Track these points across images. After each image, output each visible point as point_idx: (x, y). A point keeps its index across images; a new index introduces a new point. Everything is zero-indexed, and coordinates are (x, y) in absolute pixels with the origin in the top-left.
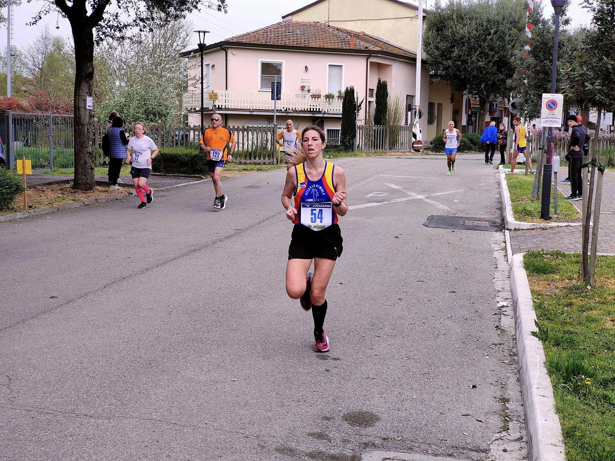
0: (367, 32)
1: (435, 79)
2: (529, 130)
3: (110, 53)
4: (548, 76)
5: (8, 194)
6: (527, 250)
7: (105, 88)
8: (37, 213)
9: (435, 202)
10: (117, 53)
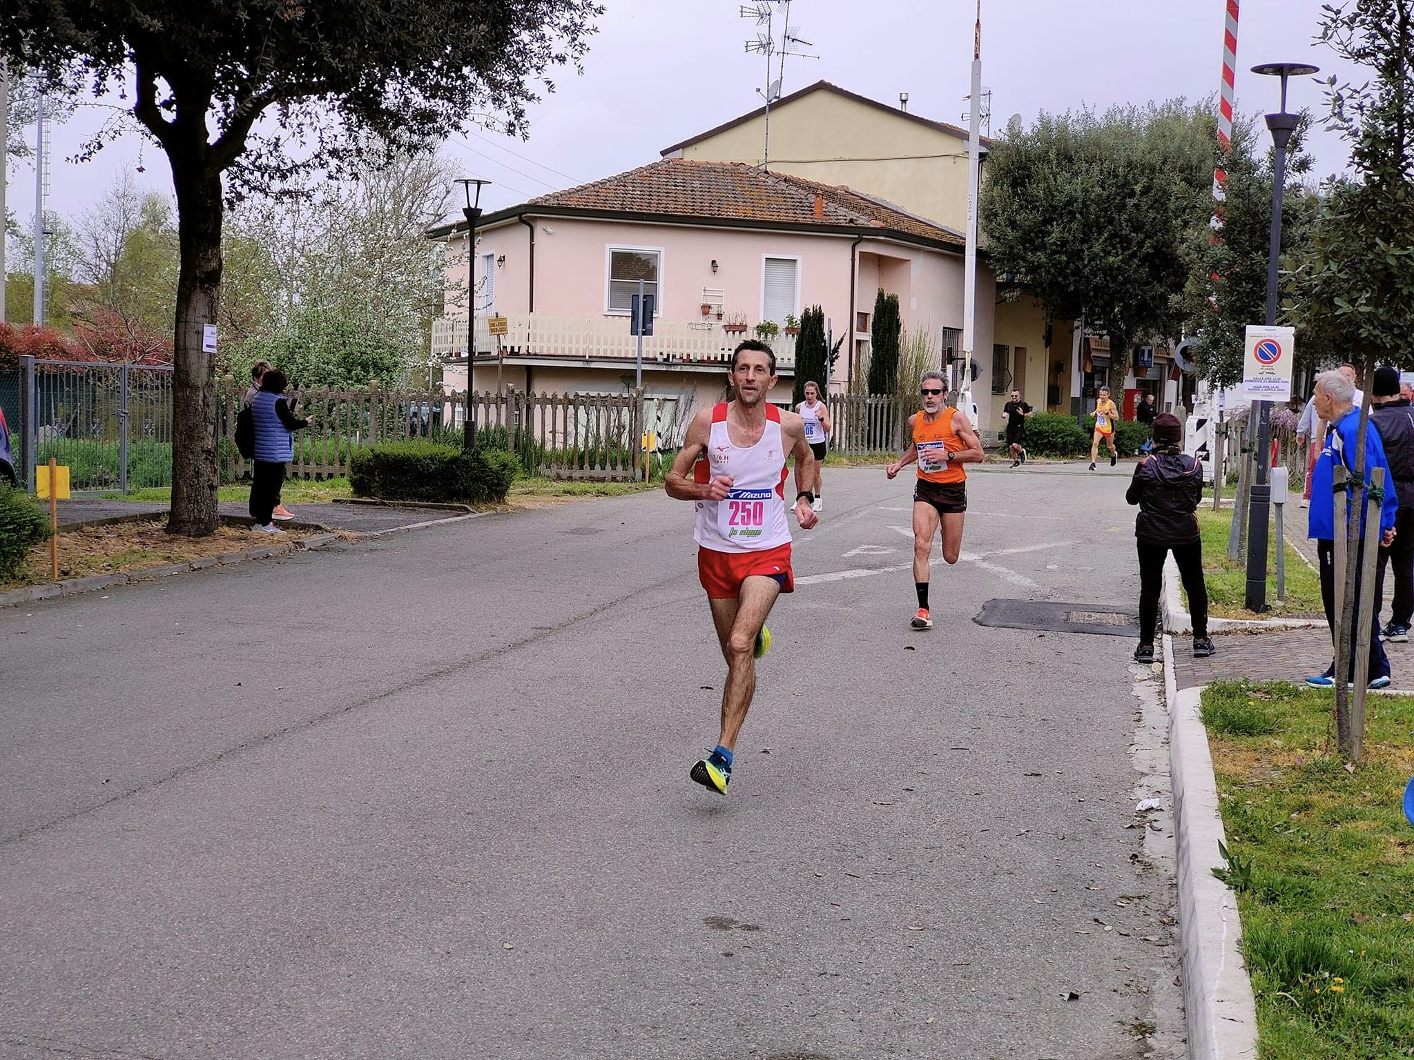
0: (852, 189)
1: (1009, 292)
2: (1221, 409)
3: (267, 229)
4: (1261, 287)
5: (11, 543)
6: (1210, 681)
7: (255, 307)
8: (79, 588)
9: (1004, 570)
10: (284, 229)
